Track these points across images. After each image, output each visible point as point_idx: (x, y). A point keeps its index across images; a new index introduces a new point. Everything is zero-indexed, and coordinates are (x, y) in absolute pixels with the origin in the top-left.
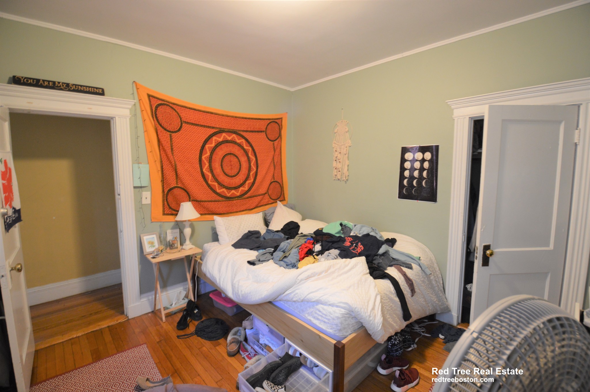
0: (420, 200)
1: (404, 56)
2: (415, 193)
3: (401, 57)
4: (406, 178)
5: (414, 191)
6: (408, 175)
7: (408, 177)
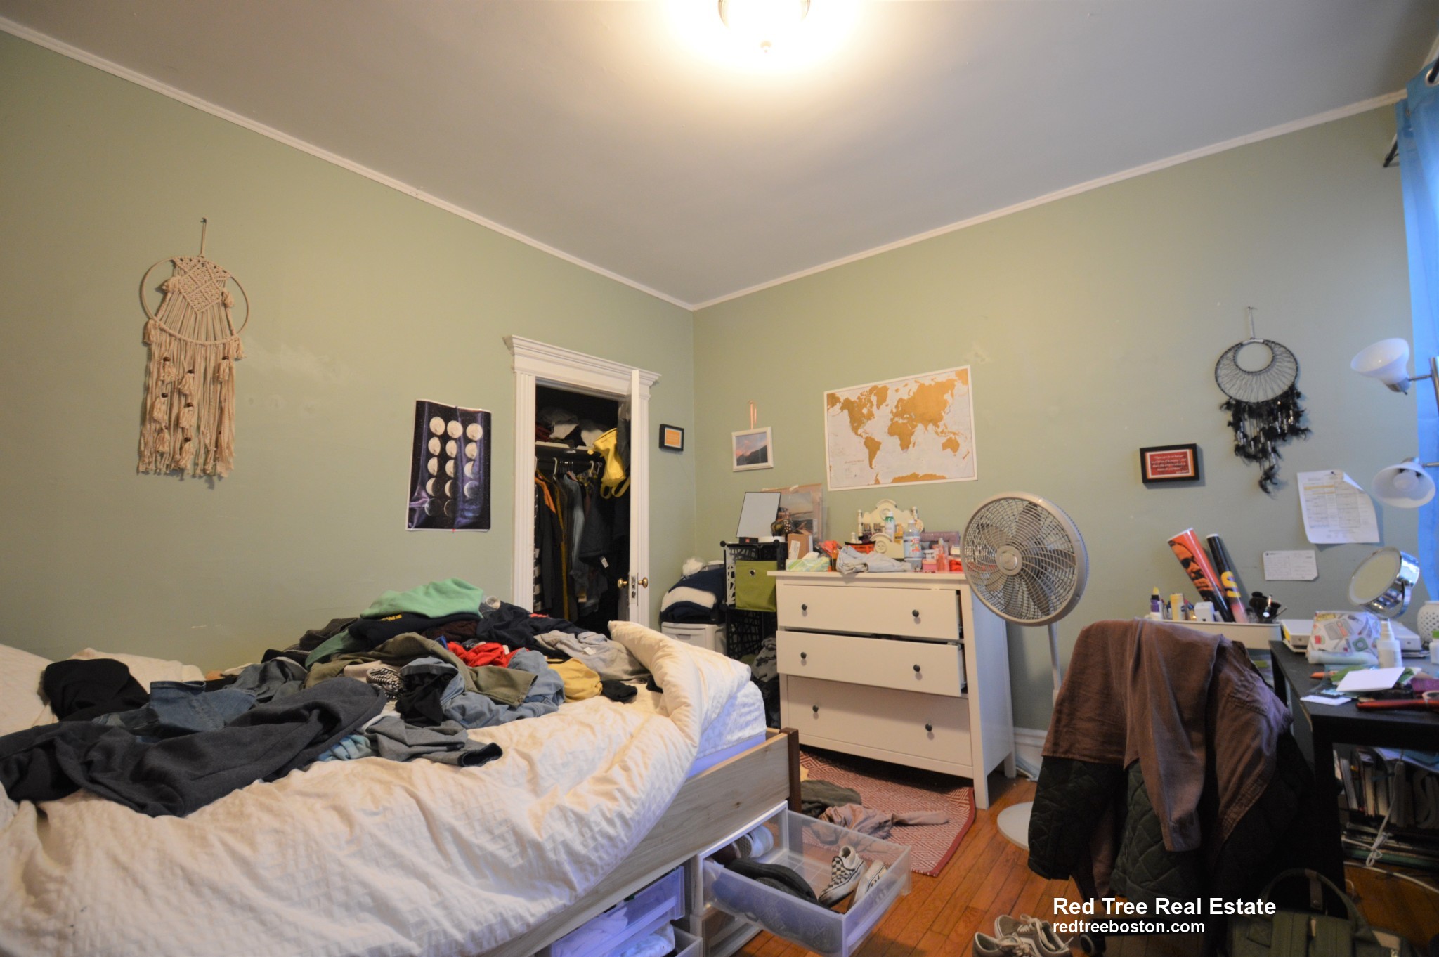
0: (458, 528)
1: (420, 197)
2: (447, 512)
3: (413, 194)
4: (431, 476)
5: (447, 508)
6: (436, 469)
7: (435, 474)
